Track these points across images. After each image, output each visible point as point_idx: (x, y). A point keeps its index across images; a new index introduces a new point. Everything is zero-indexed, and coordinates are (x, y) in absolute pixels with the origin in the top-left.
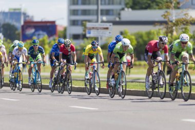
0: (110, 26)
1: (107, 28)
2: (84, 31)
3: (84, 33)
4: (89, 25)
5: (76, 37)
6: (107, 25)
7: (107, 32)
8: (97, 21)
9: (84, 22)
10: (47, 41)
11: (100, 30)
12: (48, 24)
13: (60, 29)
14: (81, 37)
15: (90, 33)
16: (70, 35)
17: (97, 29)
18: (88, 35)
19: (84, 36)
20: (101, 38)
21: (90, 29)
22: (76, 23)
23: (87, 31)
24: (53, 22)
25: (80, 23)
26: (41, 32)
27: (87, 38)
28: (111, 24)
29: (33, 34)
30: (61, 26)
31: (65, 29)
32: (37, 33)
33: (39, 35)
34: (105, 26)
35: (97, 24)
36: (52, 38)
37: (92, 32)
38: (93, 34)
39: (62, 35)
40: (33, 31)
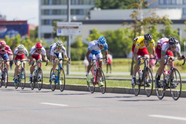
0: (80, 25)
1: (77, 28)
2: (55, 30)
3: (54, 32)
4: (59, 24)
5: (47, 36)
6: (77, 24)
7: (77, 31)
8: (67, 21)
9: (55, 22)
10: (19, 40)
11: (69, 29)
12: (20, 24)
13: (31, 28)
14: (52, 36)
15: (60, 32)
16: (41, 34)
17: (67, 28)
18: (58, 34)
19: (55, 35)
20: (71, 37)
21: (61, 28)
22: (47, 22)
23: (58, 30)
24: (26, 22)
25: (51, 22)
26: (13, 31)
27: (58, 37)
28: (81, 23)
29: (6, 33)
30: (33, 25)
31: (37, 29)
32: (9, 32)
33: (11, 34)
34: (75, 26)
35: (67, 23)
36: (24, 37)
37: (62, 30)
38: (63, 33)
39: (33, 34)
40: (5, 30)
